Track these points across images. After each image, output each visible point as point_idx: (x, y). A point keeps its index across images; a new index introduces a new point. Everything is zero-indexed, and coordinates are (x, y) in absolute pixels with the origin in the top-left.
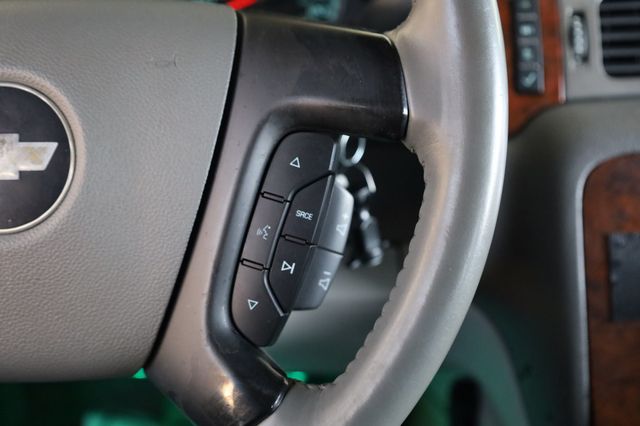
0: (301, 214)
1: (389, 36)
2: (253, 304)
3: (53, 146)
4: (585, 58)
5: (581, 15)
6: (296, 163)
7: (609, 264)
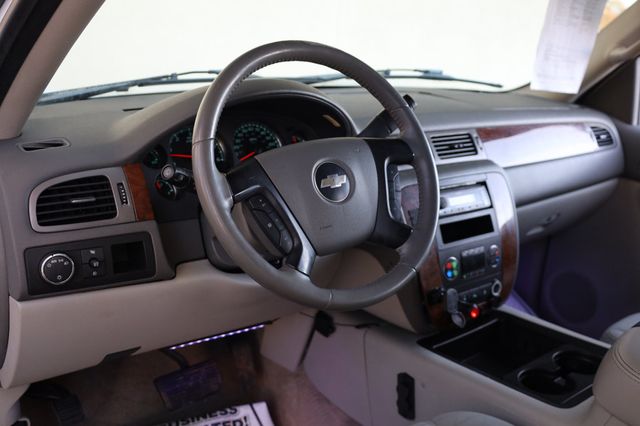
3: (345, 176)
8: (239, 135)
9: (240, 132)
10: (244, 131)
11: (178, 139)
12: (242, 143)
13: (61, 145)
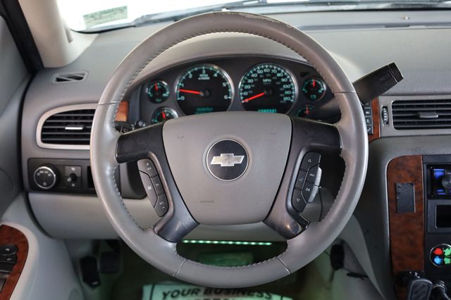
0: (311, 175)
1: (334, 125)
2: (298, 200)
3: (243, 157)
4: (388, 123)
5: (386, 107)
6: (310, 161)
7: (396, 193)
8: (253, 75)
9: (254, 72)
10: (259, 72)
11: (191, 76)
12: (254, 83)
13: (81, 78)
